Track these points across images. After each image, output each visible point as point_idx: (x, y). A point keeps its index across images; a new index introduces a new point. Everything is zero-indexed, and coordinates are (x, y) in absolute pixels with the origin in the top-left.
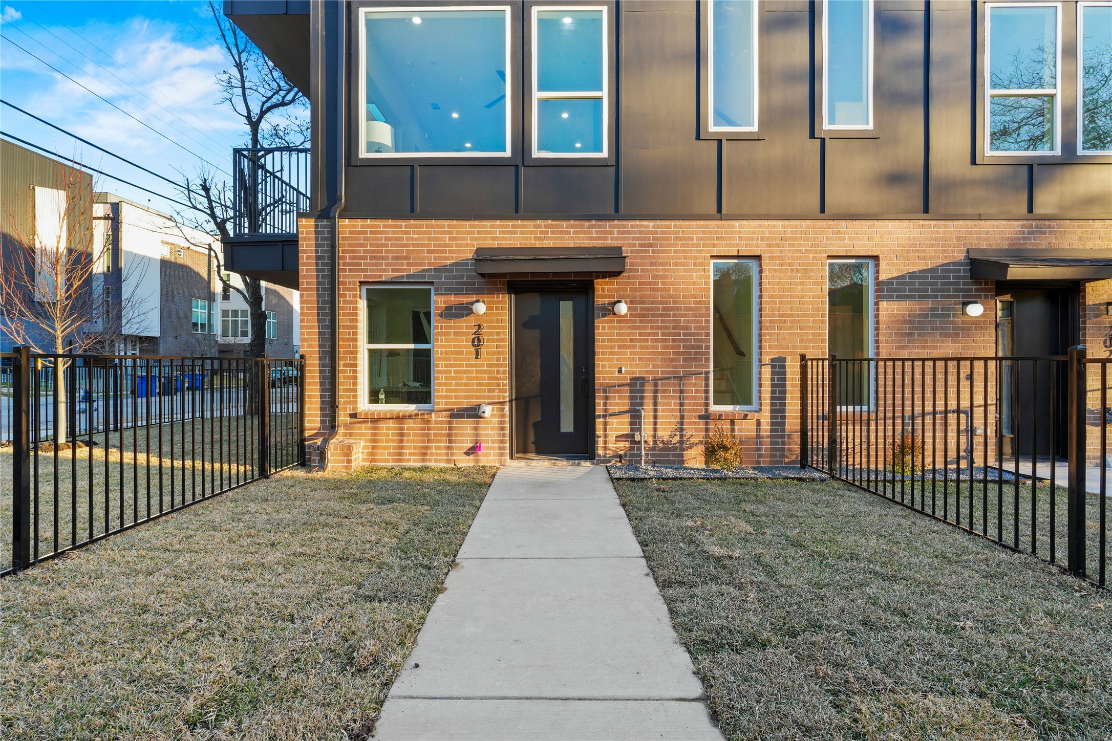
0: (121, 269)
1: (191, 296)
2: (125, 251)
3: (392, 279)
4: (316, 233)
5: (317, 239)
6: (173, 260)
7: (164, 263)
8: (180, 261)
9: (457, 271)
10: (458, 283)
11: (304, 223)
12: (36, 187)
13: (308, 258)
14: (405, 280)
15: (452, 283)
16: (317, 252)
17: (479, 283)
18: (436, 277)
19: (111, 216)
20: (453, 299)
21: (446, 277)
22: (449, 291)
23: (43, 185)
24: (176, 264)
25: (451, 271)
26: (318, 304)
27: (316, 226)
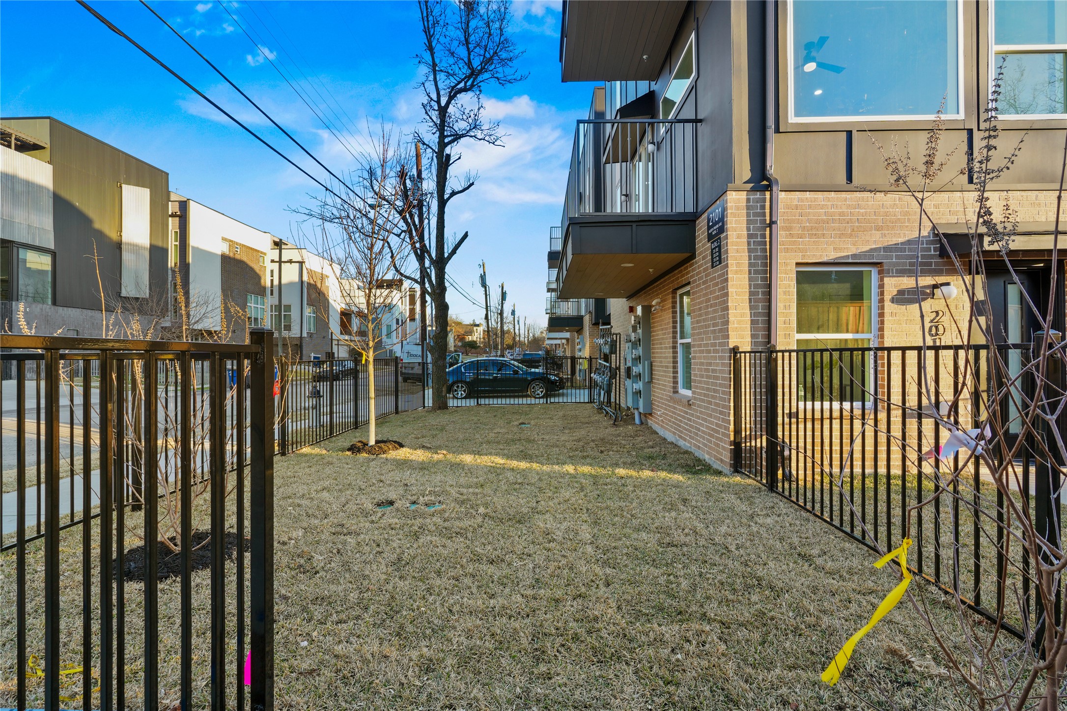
0: (189, 264)
1: (247, 291)
2: (193, 247)
3: (834, 260)
4: (748, 208)
5: (748, 215)
6: (231, 255)
7: (225, 258)
8: (238, 257)
9: (910, 250)
10: (911, 264)
11: (734, 197)
12: (123, 185)
13: (739, 237)
14: (850, 261)
15: (904, 264)
16: (748, 229)
17: (936, 264)
18: (887, 257)
19: (179, 213)
20: (907, 282)
21: (897, 257)
22: (902, 273)
23: (128, 183)
24: (234, 259)
25: (903, 250)
26: (750, 288)
27: (748, 200)
